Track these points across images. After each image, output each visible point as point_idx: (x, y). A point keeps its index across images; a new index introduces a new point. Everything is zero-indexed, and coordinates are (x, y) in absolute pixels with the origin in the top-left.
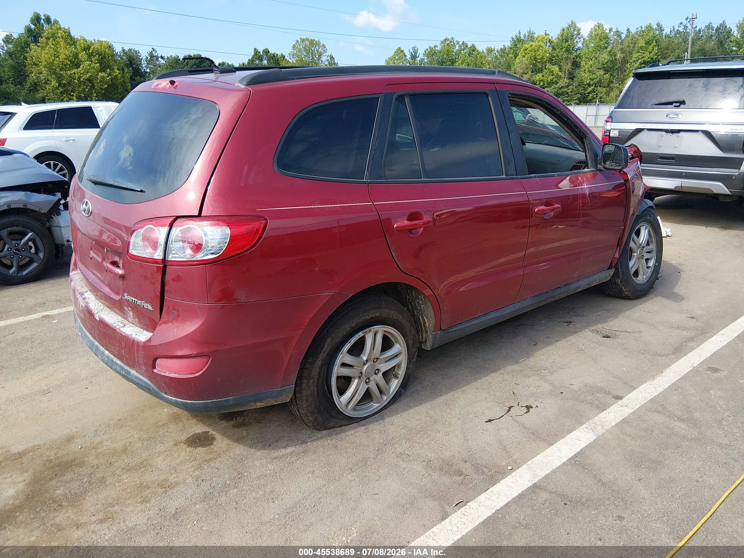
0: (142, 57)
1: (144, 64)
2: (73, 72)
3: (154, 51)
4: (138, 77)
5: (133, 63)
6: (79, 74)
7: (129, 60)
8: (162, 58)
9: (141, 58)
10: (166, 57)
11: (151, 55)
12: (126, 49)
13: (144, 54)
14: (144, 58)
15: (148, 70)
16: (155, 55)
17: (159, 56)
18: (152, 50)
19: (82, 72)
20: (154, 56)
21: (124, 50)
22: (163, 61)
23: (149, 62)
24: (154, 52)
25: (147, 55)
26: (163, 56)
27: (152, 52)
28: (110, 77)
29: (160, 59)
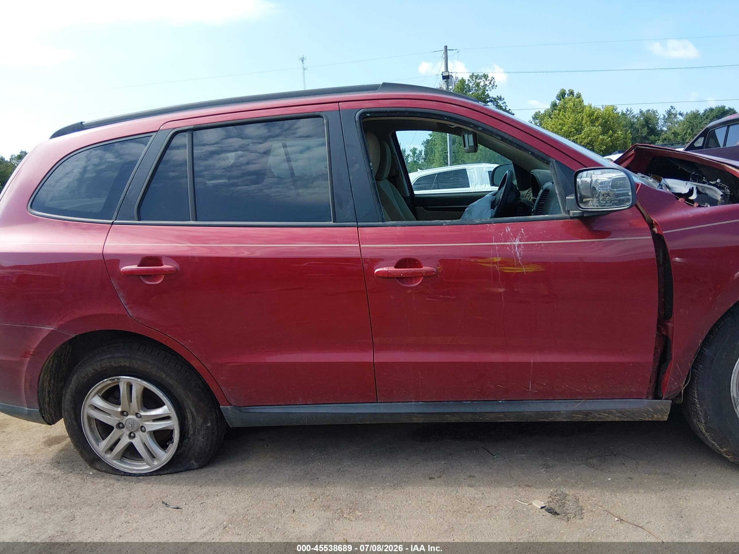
0: (659, 115)
1: (661, 122)
2: (576, 137)
3: (672, 108)
4: (653, 136)
5: (649, 123)
6: (581, 139)
7: (645, 120)
8: (680, 114)
9: (658, 117)
10: (685, 113)
11: (669, 113)
12: (644, 111)
13: (662, 113)
14: (662, 117)
15: (665, 129)
16: (673, 112)
17: (677, 113)
18: (671, 108)
19: (583, 137)
20: (672, 114)
21: (641, 112)
22: (680, 118)
23: (666, 120)
24: (672, 110)
25: (665, 114)
26: (681, 112)
27: (670, 110)
28: (610, 139)
29: (678, 116)
